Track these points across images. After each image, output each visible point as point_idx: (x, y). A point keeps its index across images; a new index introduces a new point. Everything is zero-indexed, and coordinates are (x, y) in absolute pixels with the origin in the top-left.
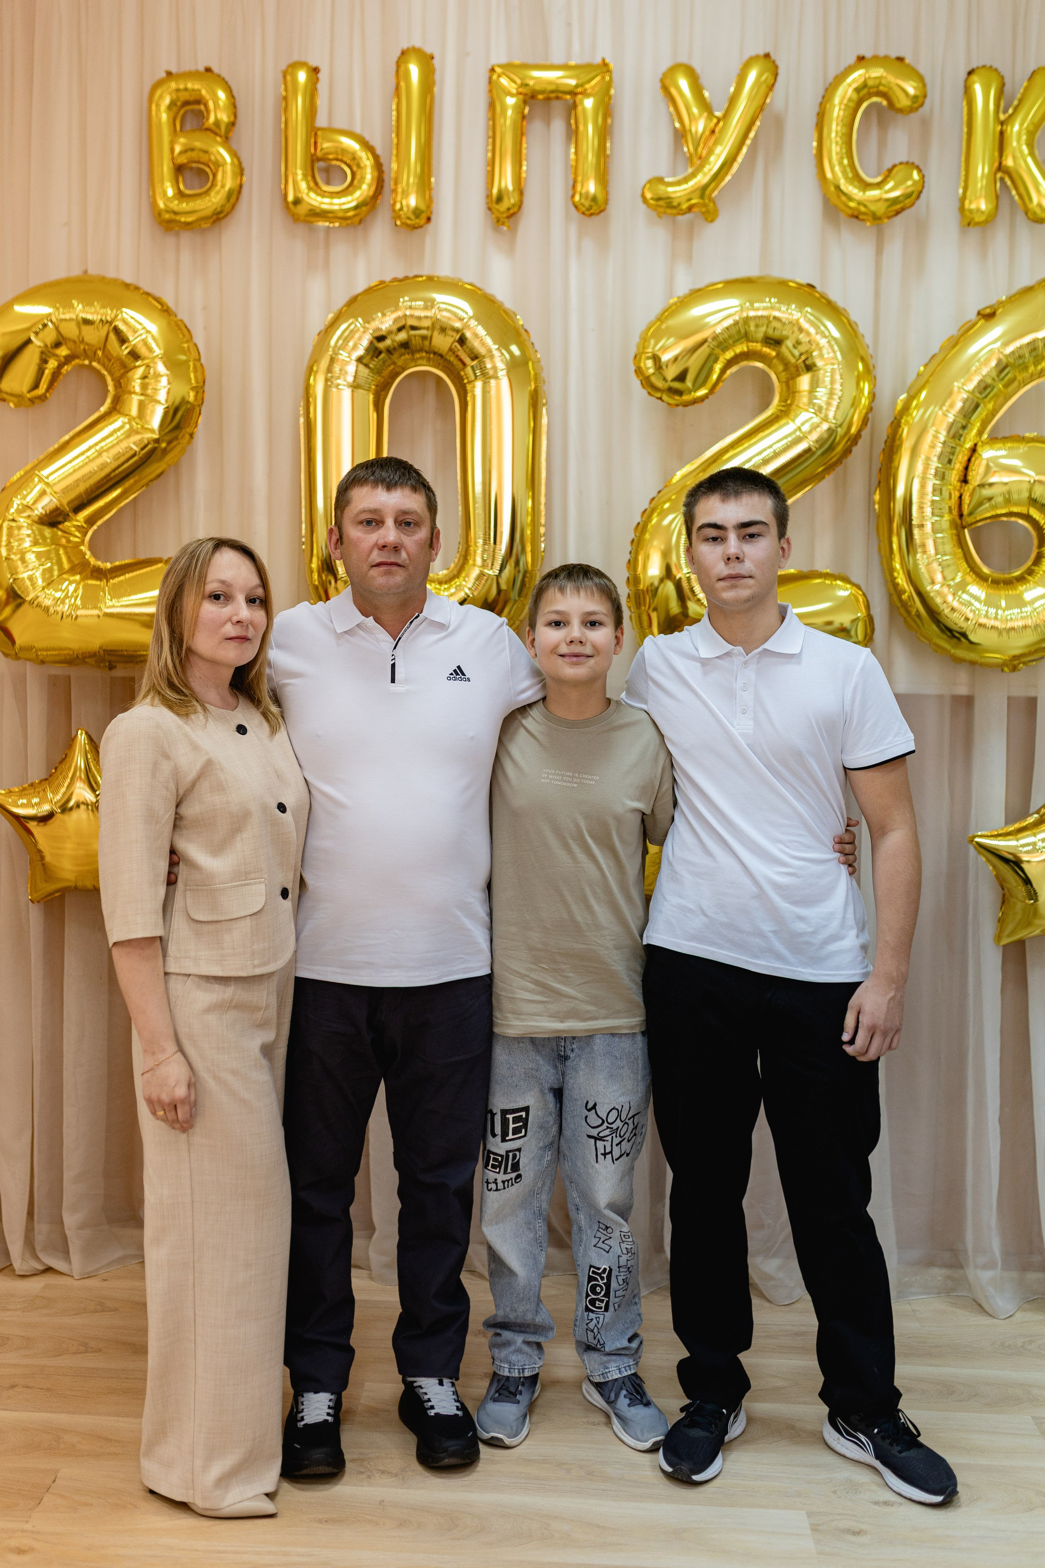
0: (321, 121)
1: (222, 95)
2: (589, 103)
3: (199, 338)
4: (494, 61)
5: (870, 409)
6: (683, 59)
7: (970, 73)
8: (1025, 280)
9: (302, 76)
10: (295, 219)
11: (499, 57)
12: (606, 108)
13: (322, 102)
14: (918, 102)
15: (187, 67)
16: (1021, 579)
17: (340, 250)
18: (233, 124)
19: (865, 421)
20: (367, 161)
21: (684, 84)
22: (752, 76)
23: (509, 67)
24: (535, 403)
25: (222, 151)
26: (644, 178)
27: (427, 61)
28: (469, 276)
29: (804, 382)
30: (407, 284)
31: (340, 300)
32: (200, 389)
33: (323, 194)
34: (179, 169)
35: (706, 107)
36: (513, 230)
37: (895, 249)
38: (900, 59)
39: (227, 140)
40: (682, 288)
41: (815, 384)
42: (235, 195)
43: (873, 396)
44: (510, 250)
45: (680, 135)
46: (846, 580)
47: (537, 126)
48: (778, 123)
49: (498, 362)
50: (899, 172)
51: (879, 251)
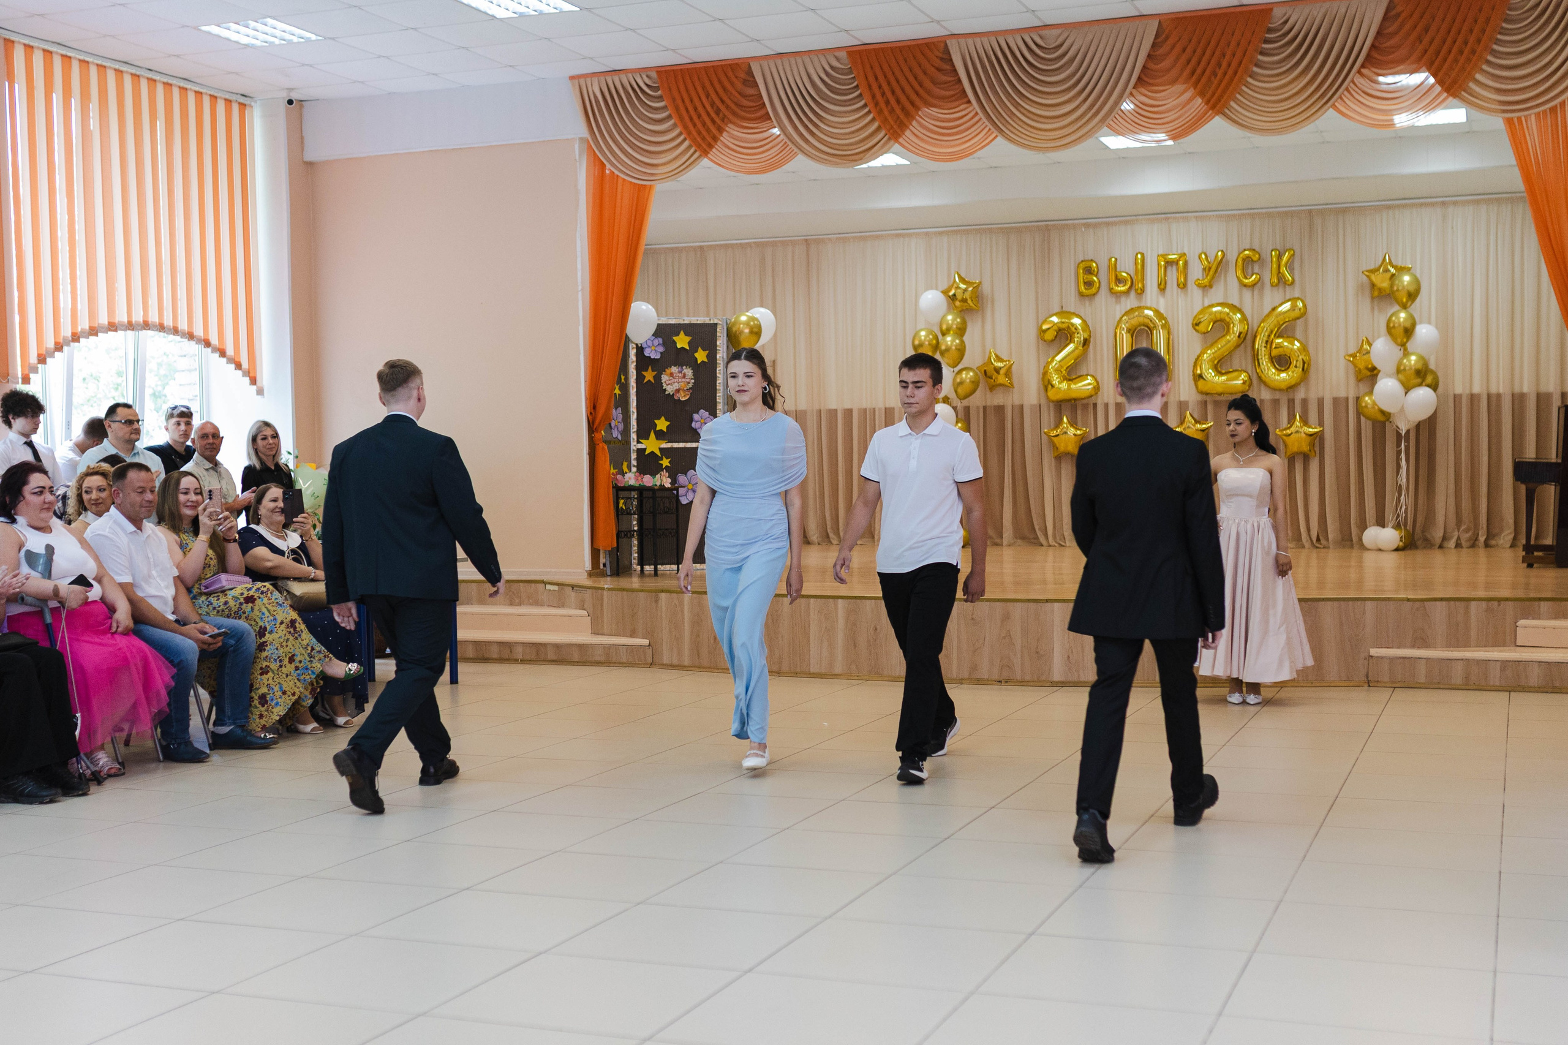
0: (1118, 270)
1: (1094, 265)
2: (1181, 262)
3: (1090, 324)
4: (1160, 253)
5: (1247, 331)
6: (1205, 251)
7: (1272, 251)
8: (1288, 298)
9: (1113, 259)
10: (1112, 293)
11: (1161, 252)
12: (1186, 263)
13: (1118, 266)
14: (1259, 259)
15: (1086, 259)
16: (1283, 371)
17: (1123, 299)
18: (1098, 272)
19: (1247, 334)
20: (1129, 280)
21: (1203, 256)
22: (1220, 253)
23: (1162, 256)
24: (1169, 333)
25: (1095, 278)
26: (1196, 278)
27: (1143, 254)
28: (1154, 306)
29: (1232, 325)
30: (1139, 308)
31: (1123, 312)
32: (1090, 336)
33: (1118, 287)
34: (1085, 283)
35: (1209, 263)
36: (1164, 292)
37: (1256, 292)
38: (1254, 250)
39: (1096, 276)
40: (1206, 304)
41: (1234, 326)
42: (1099, 288)
43: (1248, 328)
44: (1164, 297)
45: (1204, 269)
46: (1245, 371)
47: (1169, 268)
48: (1227, 263)
49: (1159, 324)
50: (1254, 277)
51: (1253, 291)
